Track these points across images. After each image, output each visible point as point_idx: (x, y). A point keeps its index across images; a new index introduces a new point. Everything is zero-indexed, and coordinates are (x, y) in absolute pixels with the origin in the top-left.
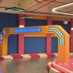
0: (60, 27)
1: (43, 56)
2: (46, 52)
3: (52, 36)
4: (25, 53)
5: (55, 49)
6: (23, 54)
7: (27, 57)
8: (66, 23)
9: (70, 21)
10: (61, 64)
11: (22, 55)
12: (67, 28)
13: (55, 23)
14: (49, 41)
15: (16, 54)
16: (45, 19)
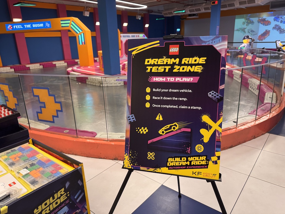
0: (77, 20)
1: (60, 64)
2: (63, 59)
3: (70, 35)
4: (32, 63)
5: (75, 54)
6: (29, 64)
7: (35, 67)
8: (87, 14)
9: (92, 11)
10: (83, 68)
11: (28, 66)
12: (89, 22)
13: (70, 14)
14: (66, 42)
15: (18, 65)
16: (54, 7)
